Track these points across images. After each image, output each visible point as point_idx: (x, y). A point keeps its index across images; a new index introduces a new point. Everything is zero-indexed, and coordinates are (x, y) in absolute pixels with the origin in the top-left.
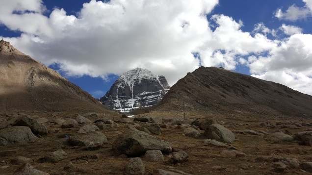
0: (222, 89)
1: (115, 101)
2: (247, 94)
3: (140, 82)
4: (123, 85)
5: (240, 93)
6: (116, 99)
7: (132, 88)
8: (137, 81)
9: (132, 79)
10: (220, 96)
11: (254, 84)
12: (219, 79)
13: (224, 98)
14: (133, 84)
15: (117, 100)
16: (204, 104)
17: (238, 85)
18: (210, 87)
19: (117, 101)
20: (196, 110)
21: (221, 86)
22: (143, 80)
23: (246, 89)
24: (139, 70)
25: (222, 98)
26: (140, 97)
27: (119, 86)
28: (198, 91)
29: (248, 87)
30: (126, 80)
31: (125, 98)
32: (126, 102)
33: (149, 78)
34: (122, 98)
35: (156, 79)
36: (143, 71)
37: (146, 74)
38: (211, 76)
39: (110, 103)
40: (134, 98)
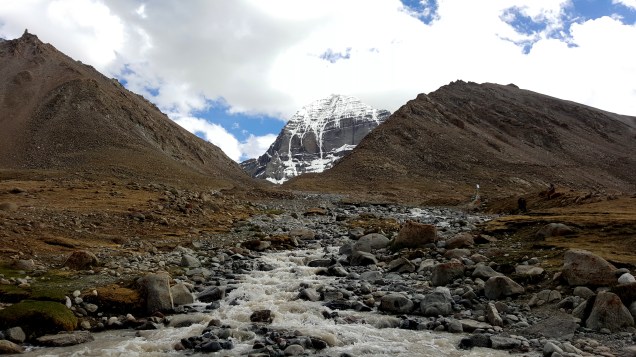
0: (496, 130)
1: (286, 163)
2: (557, 142)
3: (337, 124)
4: (302, 131)
5: (538, 139)
6: (286, 159)
7: (319, 137)
8: (330, 122)
9: (321, 119)
10: (485, 146)
11: (584, 121)
12: (493, 107)
13: (495, 152)
14: (322, 129)
15: (290, 161)
16: (436, 164)
17: (538, 122)
18: (466, 124)
19: (289, 163)
20: (411, 177)
21: (494, 123)
22: (344, 121)
23: (559, 130)
24: (335, 99)
25: (490, 149)
26: (335, 155)
27: (294, 132)
28: (430, 133)
29: (564, 126)
30: (309, 119)
31: (306, 158)
32: (306, 166)
33: (358, 115)
34: (299, 158)
35: (371, 116)
36: (344, 102)
37: (350, 107)
38: (475, 101)
39: (276, 168)
40: (324, 158)
